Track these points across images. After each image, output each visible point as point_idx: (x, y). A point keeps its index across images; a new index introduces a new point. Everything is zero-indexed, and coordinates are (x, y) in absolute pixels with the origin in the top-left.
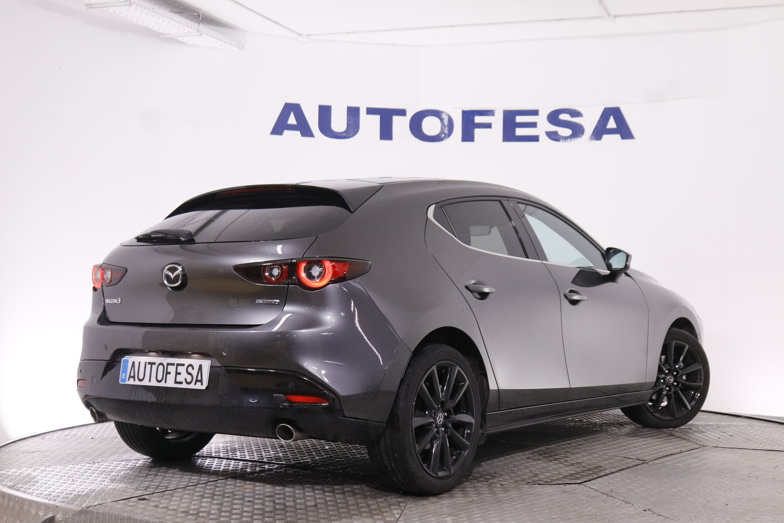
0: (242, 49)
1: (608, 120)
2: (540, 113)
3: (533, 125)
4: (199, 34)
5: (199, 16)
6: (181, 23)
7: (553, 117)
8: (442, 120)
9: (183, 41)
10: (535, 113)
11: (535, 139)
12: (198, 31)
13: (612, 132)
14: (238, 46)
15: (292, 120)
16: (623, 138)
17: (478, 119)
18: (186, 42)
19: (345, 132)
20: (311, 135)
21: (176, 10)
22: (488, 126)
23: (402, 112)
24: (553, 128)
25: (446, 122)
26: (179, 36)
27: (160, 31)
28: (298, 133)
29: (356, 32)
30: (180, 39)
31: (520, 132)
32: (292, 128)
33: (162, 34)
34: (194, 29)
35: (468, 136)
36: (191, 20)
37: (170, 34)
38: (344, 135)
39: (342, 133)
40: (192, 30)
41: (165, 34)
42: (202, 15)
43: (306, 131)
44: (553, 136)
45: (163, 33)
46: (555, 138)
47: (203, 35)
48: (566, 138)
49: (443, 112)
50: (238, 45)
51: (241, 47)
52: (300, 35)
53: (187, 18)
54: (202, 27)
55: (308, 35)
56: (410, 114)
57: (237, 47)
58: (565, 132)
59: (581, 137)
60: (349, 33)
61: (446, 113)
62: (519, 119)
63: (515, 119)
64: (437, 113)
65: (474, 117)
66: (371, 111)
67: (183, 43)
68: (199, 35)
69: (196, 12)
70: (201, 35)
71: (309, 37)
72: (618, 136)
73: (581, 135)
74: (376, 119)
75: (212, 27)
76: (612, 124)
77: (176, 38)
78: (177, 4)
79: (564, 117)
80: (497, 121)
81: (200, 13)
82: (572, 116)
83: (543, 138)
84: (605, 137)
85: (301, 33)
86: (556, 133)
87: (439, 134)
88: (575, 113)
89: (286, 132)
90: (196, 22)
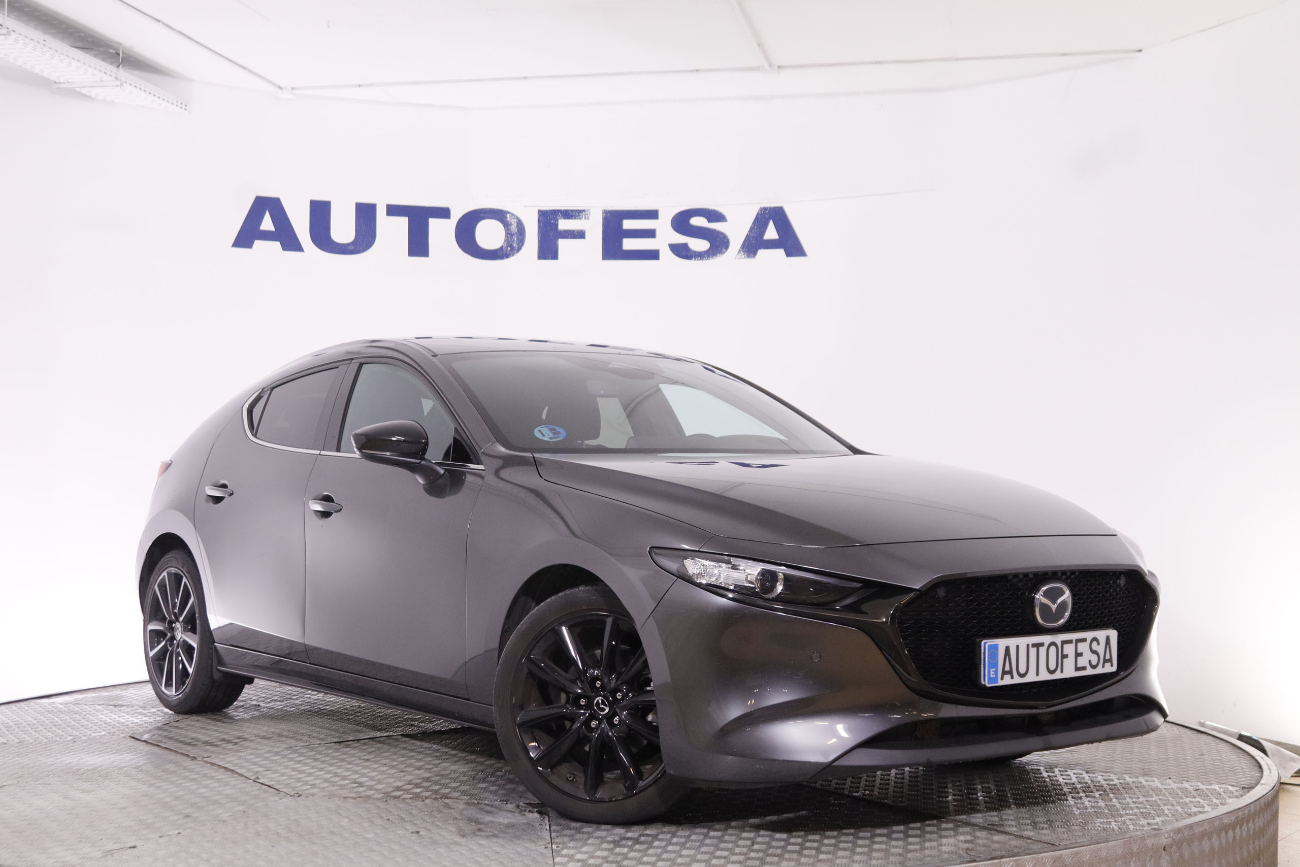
0: (185, 109)
1: (765, 226)
2: (660, 215)
3: (650, 234)
4: (118, 83)
5: (119, 55)
6: (90, 66)
7: (681, 222)
8: (506, 225)
9: (88, 94)
10: (652, 215)
11: (653, 255)
12: (116, 78)
13: (771, 245)
14: (179, 104)
15: (267, 224)
16: (788, 254)
17: (564, 224)
18: (93, 96)
19: (352, 243)
20: (297, 247)
21: (78, 44)
22: (580, 235)
23: (444, 213)
24: (680, 239)
25: (514, 228)
26: (84, 87)
27: (53, 78)
28: (277, 244)
29: (372, 85)
30: (84, 91)
31: (629, 244)
32: (267, 236)
33: (56, 83)
34: (110, 75)
35: (548, 251)
36: (104, 60)
37: (68, 82)
38: (351, 248)
39: (348, 245)
40: (106, 77)
41: (60, 83)
42: (123, 53)
43: (290, 242)
44: (681, 251)
45: (57, 81)
46: (684, 253)
47: (125, 85)
48: (700, 256)
49: (509, 213)
50: (179, 102)
51: (183, 106)
52: (280, 88)
53: (96, 56)
54: (123, 73)
55: (293, 89)
56: (456, 216)
57: (177, 106)
58: (699, 245)
59: (724, 253)
60: (360, 86)
61: (513, 215)
62: (628, 224)
63: (621, 225)
64: (499, 215)
65: (557, 220)
66: (393, 210)
67: (90, 98)
68: (117, 86)
69: (113, 48)
70: (122, 85)
71: (294, 92)
72: (781, 252)
73: (724, 250)
74: (403, 222)
75: (137, 72)
76: (771, 233)
77: (78, 90)
78: (82, 35)
79: (698, 221)
80: (594, 228)
81: (119, 50)
82: (710, 221)
83: (666, 254)
84: (761, 252)
85: (281, 85)
86: (685, 246)
87: (502, 247)
88: (714, 216)
89: (257, 243)
90: (111, 63)
